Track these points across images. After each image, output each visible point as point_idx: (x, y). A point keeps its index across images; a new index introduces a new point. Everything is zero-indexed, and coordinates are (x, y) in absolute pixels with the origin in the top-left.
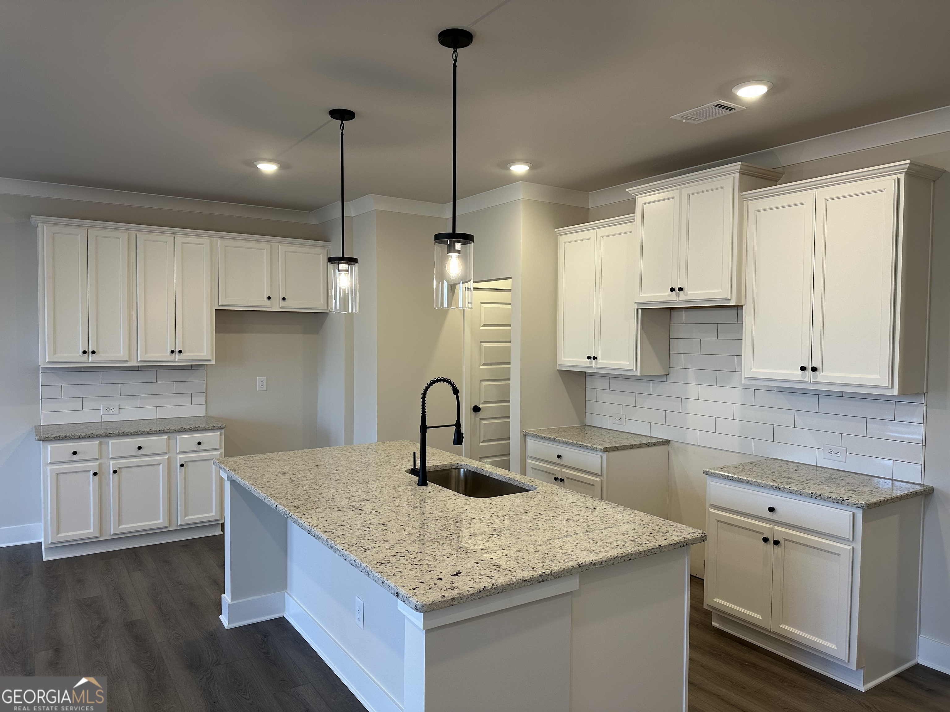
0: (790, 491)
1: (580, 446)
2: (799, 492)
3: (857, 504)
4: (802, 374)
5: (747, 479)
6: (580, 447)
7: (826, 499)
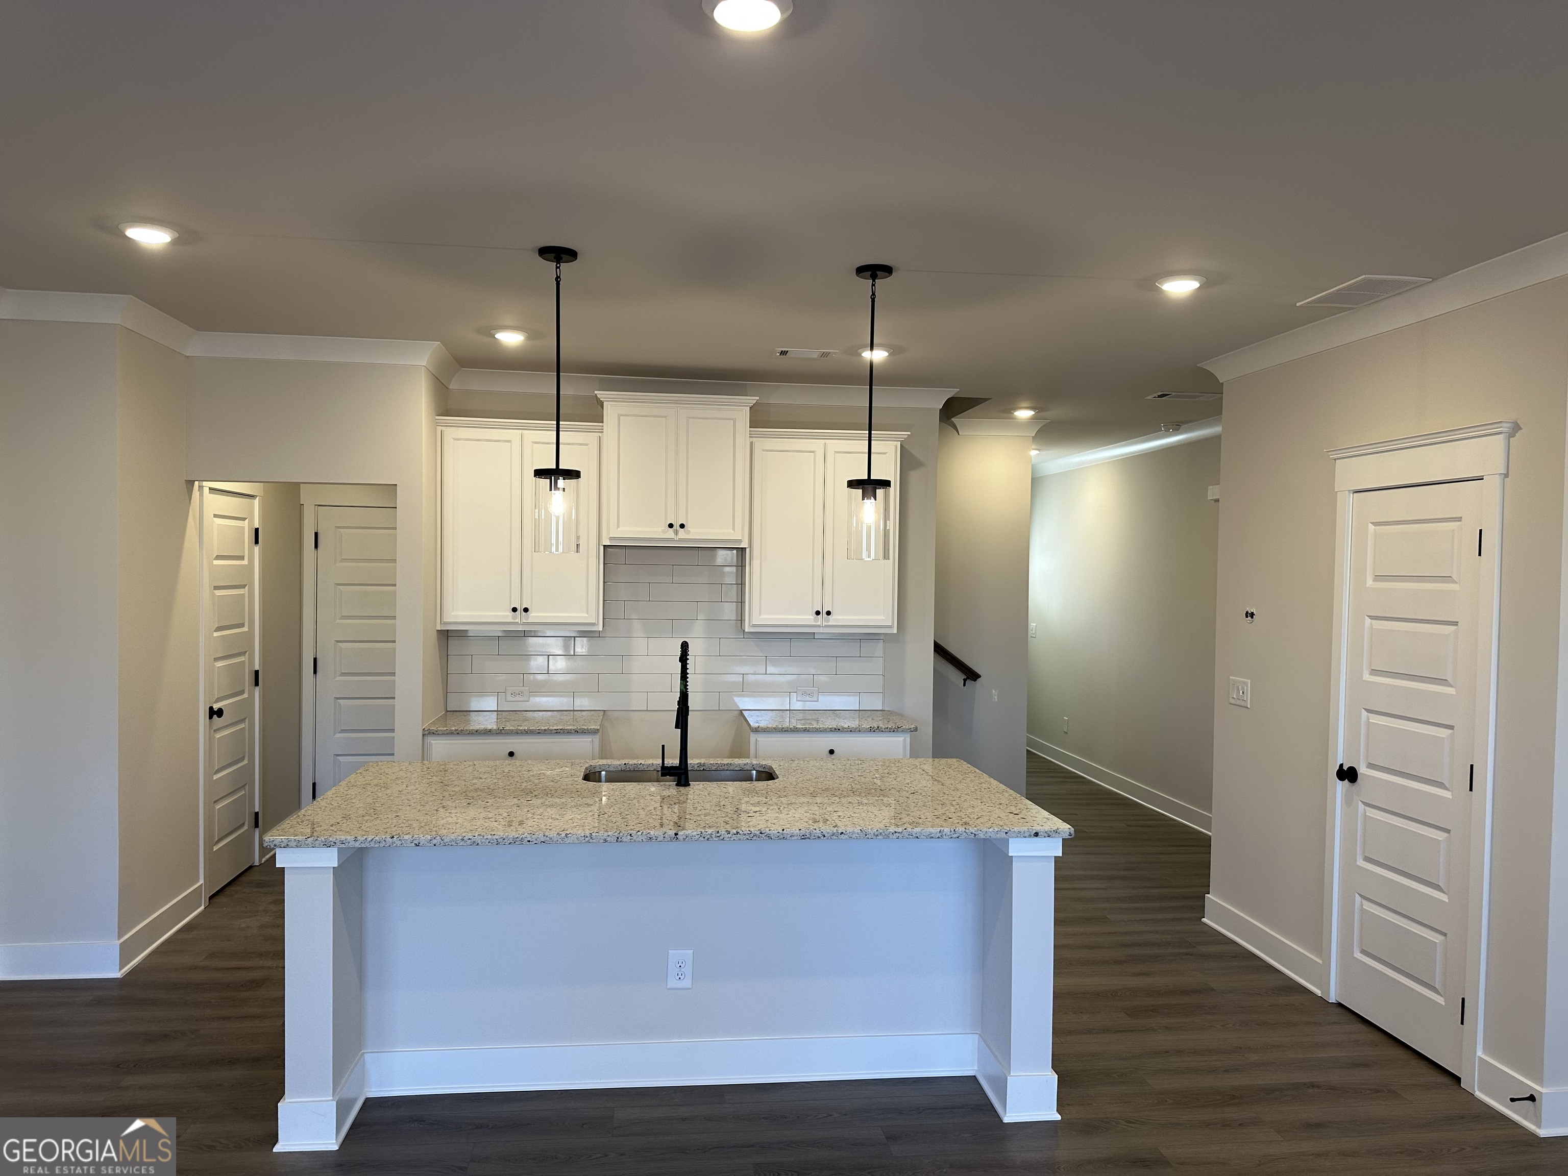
0: (849, 730)
1: (556, 731)
2: (858, 729)
3: (910, 728)
4: (814, 619)
5: (804, 727)
6: (557, 733)
7: (884, 730)
